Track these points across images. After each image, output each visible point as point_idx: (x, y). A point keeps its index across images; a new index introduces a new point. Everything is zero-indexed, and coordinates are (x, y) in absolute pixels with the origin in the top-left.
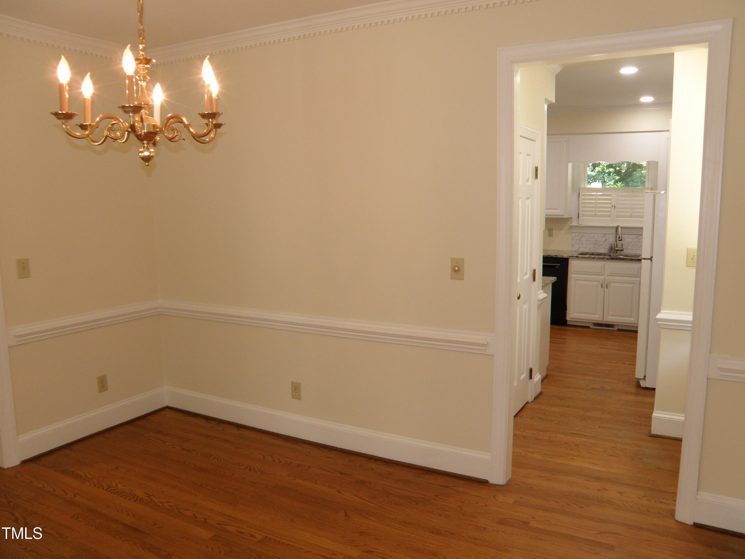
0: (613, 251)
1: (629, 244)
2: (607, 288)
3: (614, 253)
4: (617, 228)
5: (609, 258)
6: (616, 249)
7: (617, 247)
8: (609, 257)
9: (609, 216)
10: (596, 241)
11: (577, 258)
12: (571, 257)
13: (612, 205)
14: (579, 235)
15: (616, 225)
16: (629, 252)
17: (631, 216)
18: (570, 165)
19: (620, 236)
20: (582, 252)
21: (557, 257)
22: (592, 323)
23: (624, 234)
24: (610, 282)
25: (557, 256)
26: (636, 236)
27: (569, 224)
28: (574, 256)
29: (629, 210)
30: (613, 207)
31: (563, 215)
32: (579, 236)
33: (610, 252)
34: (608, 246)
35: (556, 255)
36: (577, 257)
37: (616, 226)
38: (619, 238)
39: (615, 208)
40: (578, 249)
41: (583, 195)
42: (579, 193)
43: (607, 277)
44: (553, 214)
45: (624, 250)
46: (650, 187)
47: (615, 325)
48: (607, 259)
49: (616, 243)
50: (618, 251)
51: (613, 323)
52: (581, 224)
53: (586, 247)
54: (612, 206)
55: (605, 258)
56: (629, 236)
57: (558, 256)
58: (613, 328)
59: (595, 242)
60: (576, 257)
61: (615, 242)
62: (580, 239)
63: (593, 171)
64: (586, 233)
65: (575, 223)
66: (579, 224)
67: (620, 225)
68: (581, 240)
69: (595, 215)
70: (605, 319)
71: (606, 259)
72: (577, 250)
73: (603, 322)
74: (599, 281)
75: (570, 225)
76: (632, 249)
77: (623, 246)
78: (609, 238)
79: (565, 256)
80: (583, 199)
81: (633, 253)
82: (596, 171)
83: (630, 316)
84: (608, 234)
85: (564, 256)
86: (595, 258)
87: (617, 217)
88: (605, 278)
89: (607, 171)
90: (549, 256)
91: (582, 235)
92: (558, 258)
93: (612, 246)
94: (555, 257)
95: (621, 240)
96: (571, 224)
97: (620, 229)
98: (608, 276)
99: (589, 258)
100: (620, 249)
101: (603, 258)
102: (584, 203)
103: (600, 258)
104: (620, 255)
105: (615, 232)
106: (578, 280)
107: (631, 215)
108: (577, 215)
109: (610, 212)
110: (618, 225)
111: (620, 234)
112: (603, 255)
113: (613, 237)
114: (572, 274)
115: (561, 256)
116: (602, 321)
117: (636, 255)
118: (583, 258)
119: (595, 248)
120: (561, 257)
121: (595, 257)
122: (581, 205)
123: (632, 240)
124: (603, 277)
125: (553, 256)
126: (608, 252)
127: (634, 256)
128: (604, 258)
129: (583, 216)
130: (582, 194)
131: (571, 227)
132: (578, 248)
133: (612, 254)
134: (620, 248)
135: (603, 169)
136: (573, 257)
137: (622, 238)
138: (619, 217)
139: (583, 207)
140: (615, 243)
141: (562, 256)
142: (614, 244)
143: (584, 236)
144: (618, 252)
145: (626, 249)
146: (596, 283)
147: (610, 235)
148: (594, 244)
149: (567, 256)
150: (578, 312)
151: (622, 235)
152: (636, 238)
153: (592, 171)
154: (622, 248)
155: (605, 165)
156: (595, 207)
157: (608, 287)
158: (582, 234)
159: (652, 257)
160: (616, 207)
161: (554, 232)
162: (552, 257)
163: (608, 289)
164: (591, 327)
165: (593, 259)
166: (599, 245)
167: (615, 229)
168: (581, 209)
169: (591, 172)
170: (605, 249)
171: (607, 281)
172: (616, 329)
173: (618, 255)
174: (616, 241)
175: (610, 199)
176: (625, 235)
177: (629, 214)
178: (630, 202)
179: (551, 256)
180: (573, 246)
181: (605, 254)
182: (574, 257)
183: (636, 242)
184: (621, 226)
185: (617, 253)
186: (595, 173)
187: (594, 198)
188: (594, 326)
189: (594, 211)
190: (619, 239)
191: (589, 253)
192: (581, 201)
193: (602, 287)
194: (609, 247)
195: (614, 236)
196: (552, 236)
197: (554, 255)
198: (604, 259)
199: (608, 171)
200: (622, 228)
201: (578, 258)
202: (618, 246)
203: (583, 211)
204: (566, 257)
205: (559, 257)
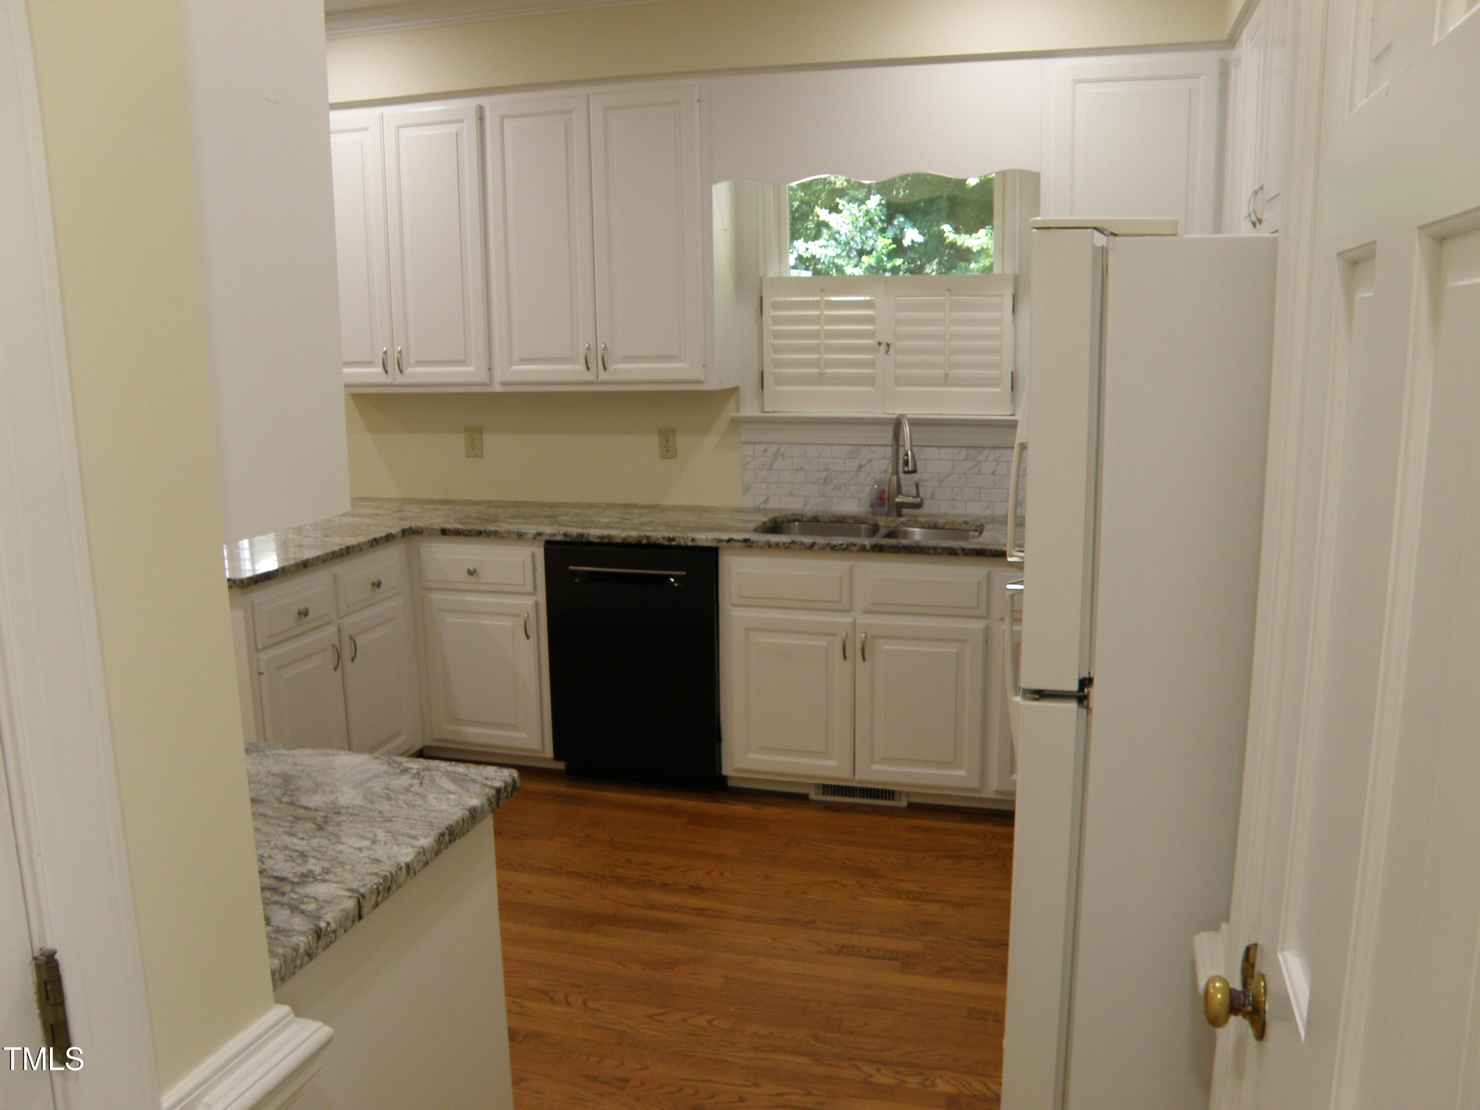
0: (886, 509)
1: (941, 481)
2: (864, 659)
3: (888, 514)
4: (897, 424)
5: (868, 547)
6: (897, 500)
7: (899, 491)
8: (866, 543)
9: (870, 381)
10: (827, 470)
11: (749, 547)
12: (725, 544)
13: (877, 342)
14: (765, 451)
15: (892, 411)
16: (943, 510)
17: (946, 380)
18: (721, 193)
19: (907, 455)
20: (776, 515)
21: (674, 543)
22: (817, 785)
23: (924, 446)
24: (875, 637)
25: (673, 539)
26: (964, 451)
27: (730, 412)
28: (739, 541)
29: (940, 358)
30: (883, 348)
31: (700, 382)
32: (766, 454)
33: (874, 513)
34: (868, 489)
35: (671, 536)
36: (748, 542)
37: (895, 416)
38: (906, 463)
39: (887, 352)
40: (766, 502)
41: (776, 306)
42: (761, 298)
43: (863, 620)
44: (642, 377)
45: (925, 502)
46: (1009, 271)
47: (900, 792)
48: (858, 551)
49: (895, 478)
50: (901, 508)
51: (892, 788)
52: (773, 412)
53: (791, 494)
54: (880, 344)
55: (855, 545)
56: (943, 451)
57: (677, 539)
58: (893, 799)
59: (824, 474)
60: (744, 544)
61: (893, 474)
62: (771, 466)
63: (859, 266)
64: (790, 444)
65: (749, 410)
66: (764, 412)
67: (905, 412)
68: (774, 467)
69: (820, 379)
70: (859, 776)
71: (855, 549)
72: (761, 504)
73: (854, 785)
74: (834, 634)
75: (735, 414)
76: (954, 500)
77: (921, 489)
78: (870, 461)
79: (704, 538)
80: (777, 321)
81: (956, 512)
82: (864, 266)
83: (953, 764)
84: (867, 448)
85: (701, 540)
86: (816, 548)
87: (898, 385)
88: (855, 621)
89: (889, 266)
90: (644, 541)
91: (777, 451)
92: (679, 548)
93: (884, 491)
94: (667, 543)
95: (914, 471)
96: (738, 411)
97: (907, 429)
98: (866, 612)
99: (792, 546)
100: (911, 500)
101: (845, 546)
102: (777, 335)
103: (834, 548)
104: (910, 524)
105: (891, 440)
106: (757, 630)
107: (947, 375)
108: (757, 378)
109: (871, 364)
110: (904, 415)
111: (908, 446)
112: (851, 521)
113: (884, 458)
114: (733, 605)
115: (690, 539)
116: (852, 781)
117: (966, 523)
118: (770, 545)
119: (824, 495)
120: (690, 544)
121: (814, 544)
122: (768, 340)
123: (954, 467)
124: (847, 619)
125: (661, 541)
126: (870, 510)
127: (960, 525)
128: (848, 546)
129: (780, 380)
130: (772, 300)
131: (737, 423)
132: (764, 498)
133: (882, 521)
134: (909, 496)
135: (879, 261)
136: (732, 544)
137: (915, 465)
138: (905, 385)
139: (777, 350)
140: (891, 479)
141: (693, 540)
142: (890, 482)
143: (783, 455)
144: (905, 511)
145: (931, 499)
146: (821, 642)
147: (873, 448)
148: (821, 481)
149: (712, 540)
150: (763, 749)
151: (915, 449)
152: (966, 460)
153: (856, 266)
154: (918, 496)
155: (884, 251)
156: (817, 349)
157: (866, 656)
158: (775, 447)
159: (1086, 682)
160: (891, 348)
161: (682, 441)
162: (654, 542)
163: (868, 663)
164: (813, 796)
165: (806, 549)
166: (838, 487)
167: (891, 429)
168: (770, 355)
169: (853, 267)
170: (860, 500)
171: (865, 633)
172: (903, 803)
173: (904, 524)
174: (897, 473)
175: (870, 320)
176: (926, 448)
177: (940, 372)
178: (943, 328)
179: (652, 540)
180: (746, 490)
181: (857, 520)
182: (737, 544)
183: (964, 473)
184: (909, 416)
185: (900, 515)
186: (861, 269)
187: (812, 316)
188: (824, 794)
189: (817, 364)
190: (906, 469)
191: (802, 516)
192: (770, 327)
193: (845, 657)
194: (873, 491)
195: (889, 451)
196: (672, 457)
197: (664, 538)
198: (850, 550)
199: (892, 266)
200: (916, 423)
201: (752, 547)
202: (904, 489)
203: (778, 364)
204: (708, 544)
205: (682, 543)
